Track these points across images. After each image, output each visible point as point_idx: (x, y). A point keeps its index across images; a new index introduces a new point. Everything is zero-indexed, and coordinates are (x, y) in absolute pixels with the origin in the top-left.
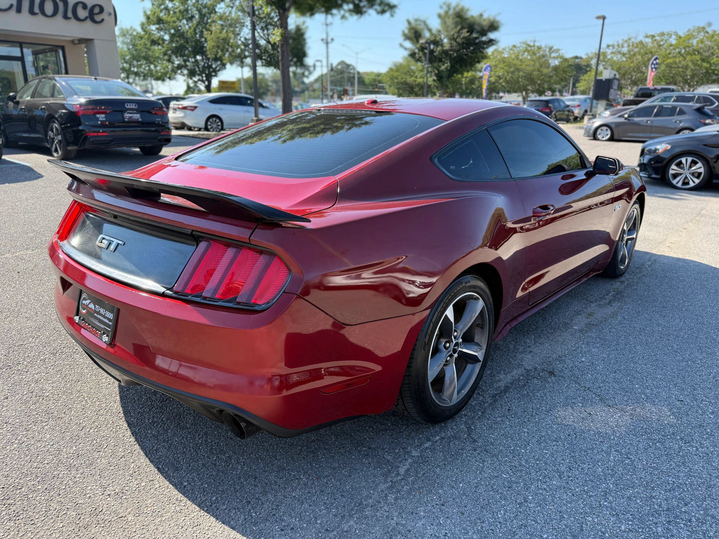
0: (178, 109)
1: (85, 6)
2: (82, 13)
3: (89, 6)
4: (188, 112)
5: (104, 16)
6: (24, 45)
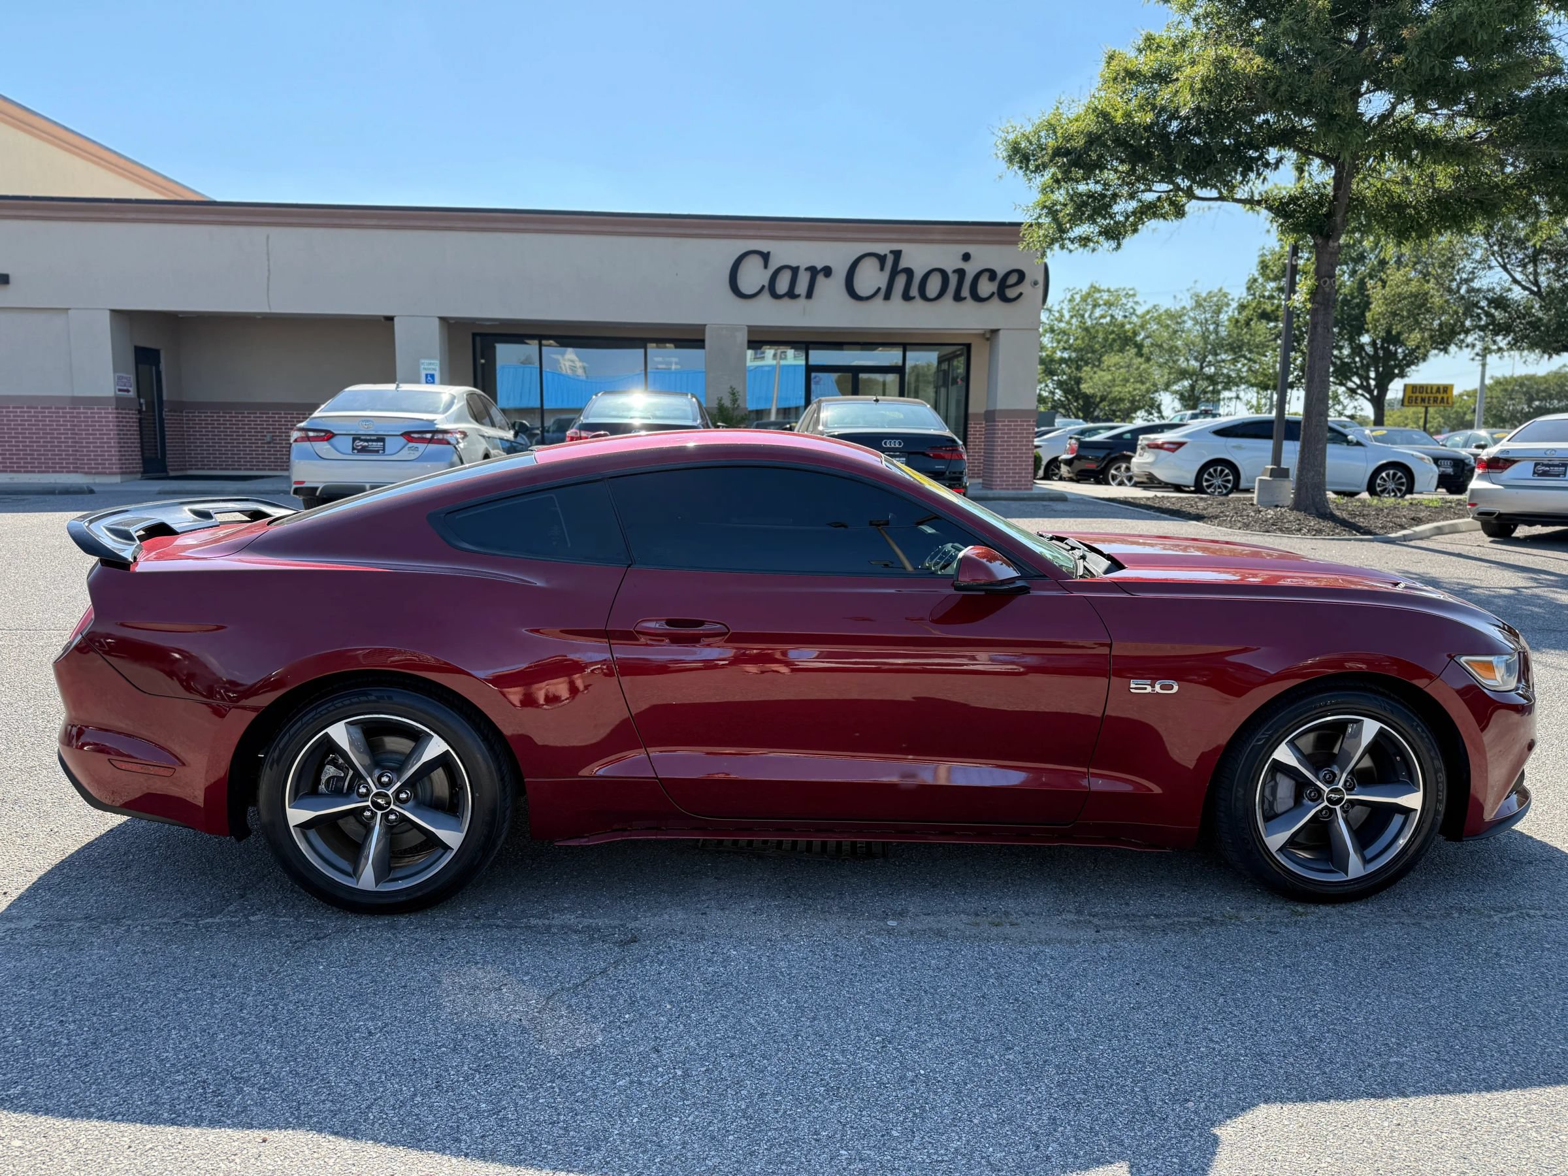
0: (1147, 449)
1: (992, 274)
2: (986, 287)
3: (1000, 273)
4: (1163, 453)
5: (1025, 288)
6: (908, 347)
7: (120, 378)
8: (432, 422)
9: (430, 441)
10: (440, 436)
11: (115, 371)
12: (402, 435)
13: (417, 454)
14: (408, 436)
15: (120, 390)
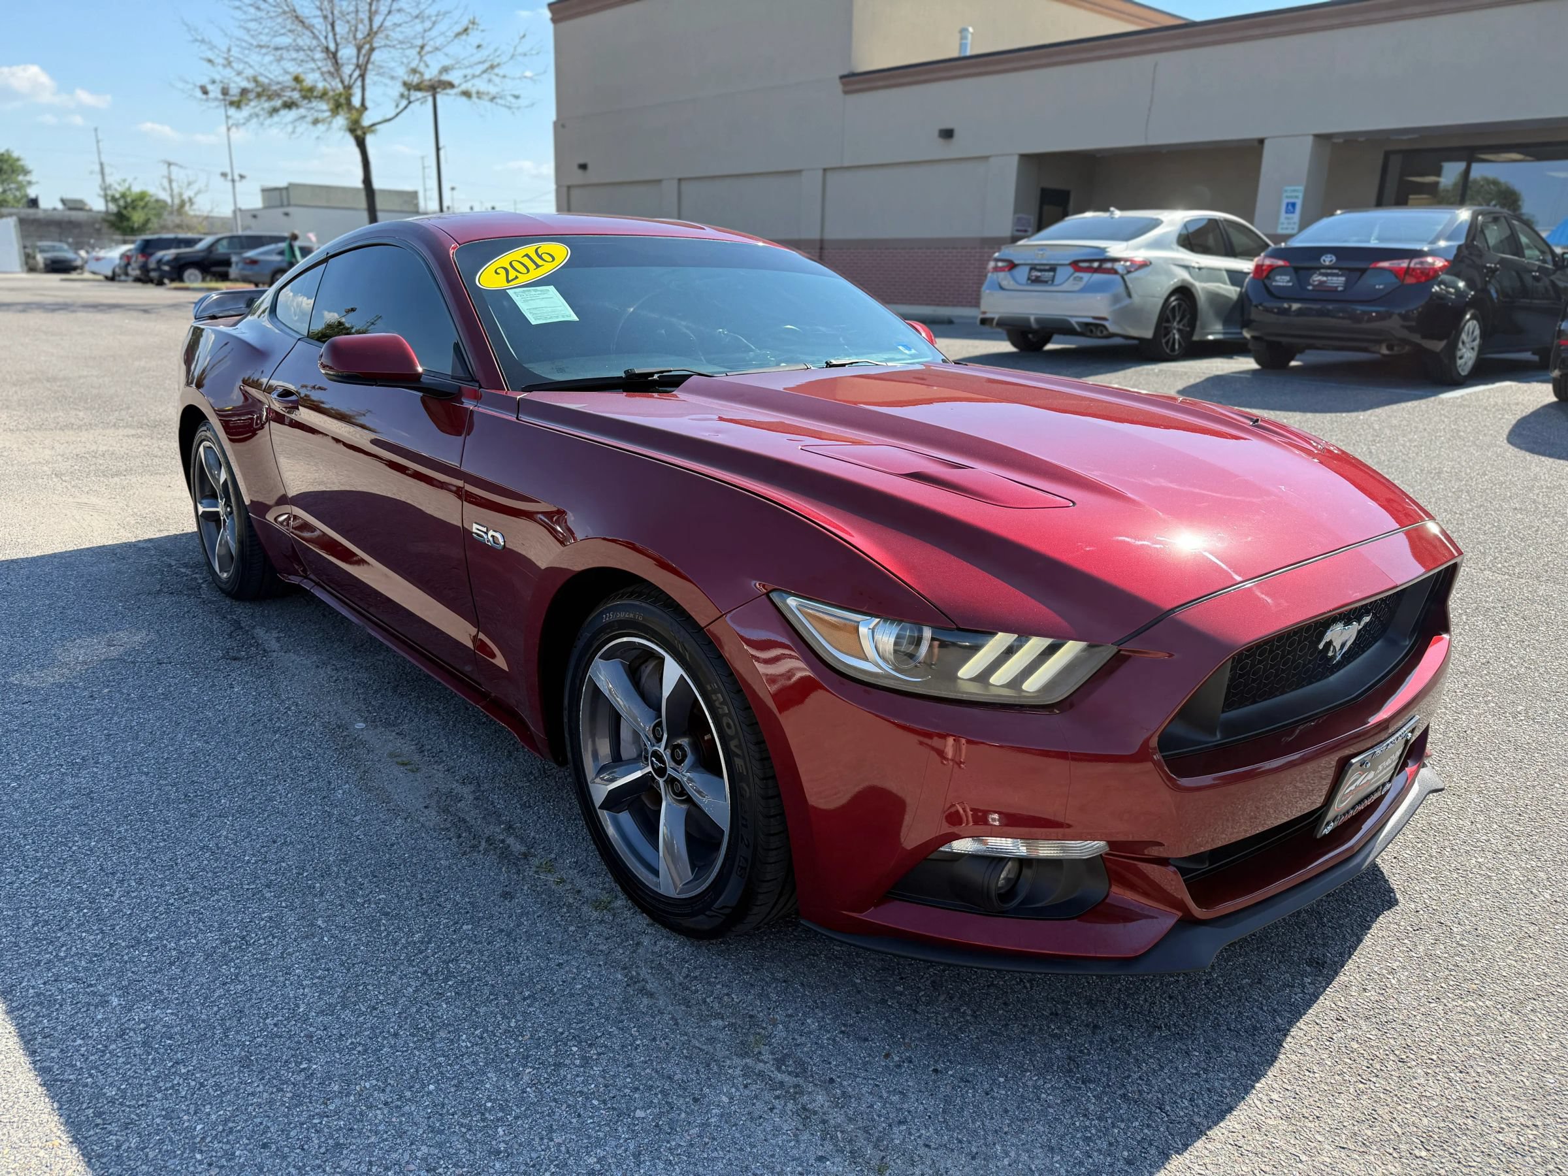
7: (1019, 219)
8: (1103, 250)
9: (1096, 270)
10: (1108, 265)
11: (1016, 211)
12: (1070, 264)
13: (1081, 285)
14: (1075, 265)
15: (1018, 231)
